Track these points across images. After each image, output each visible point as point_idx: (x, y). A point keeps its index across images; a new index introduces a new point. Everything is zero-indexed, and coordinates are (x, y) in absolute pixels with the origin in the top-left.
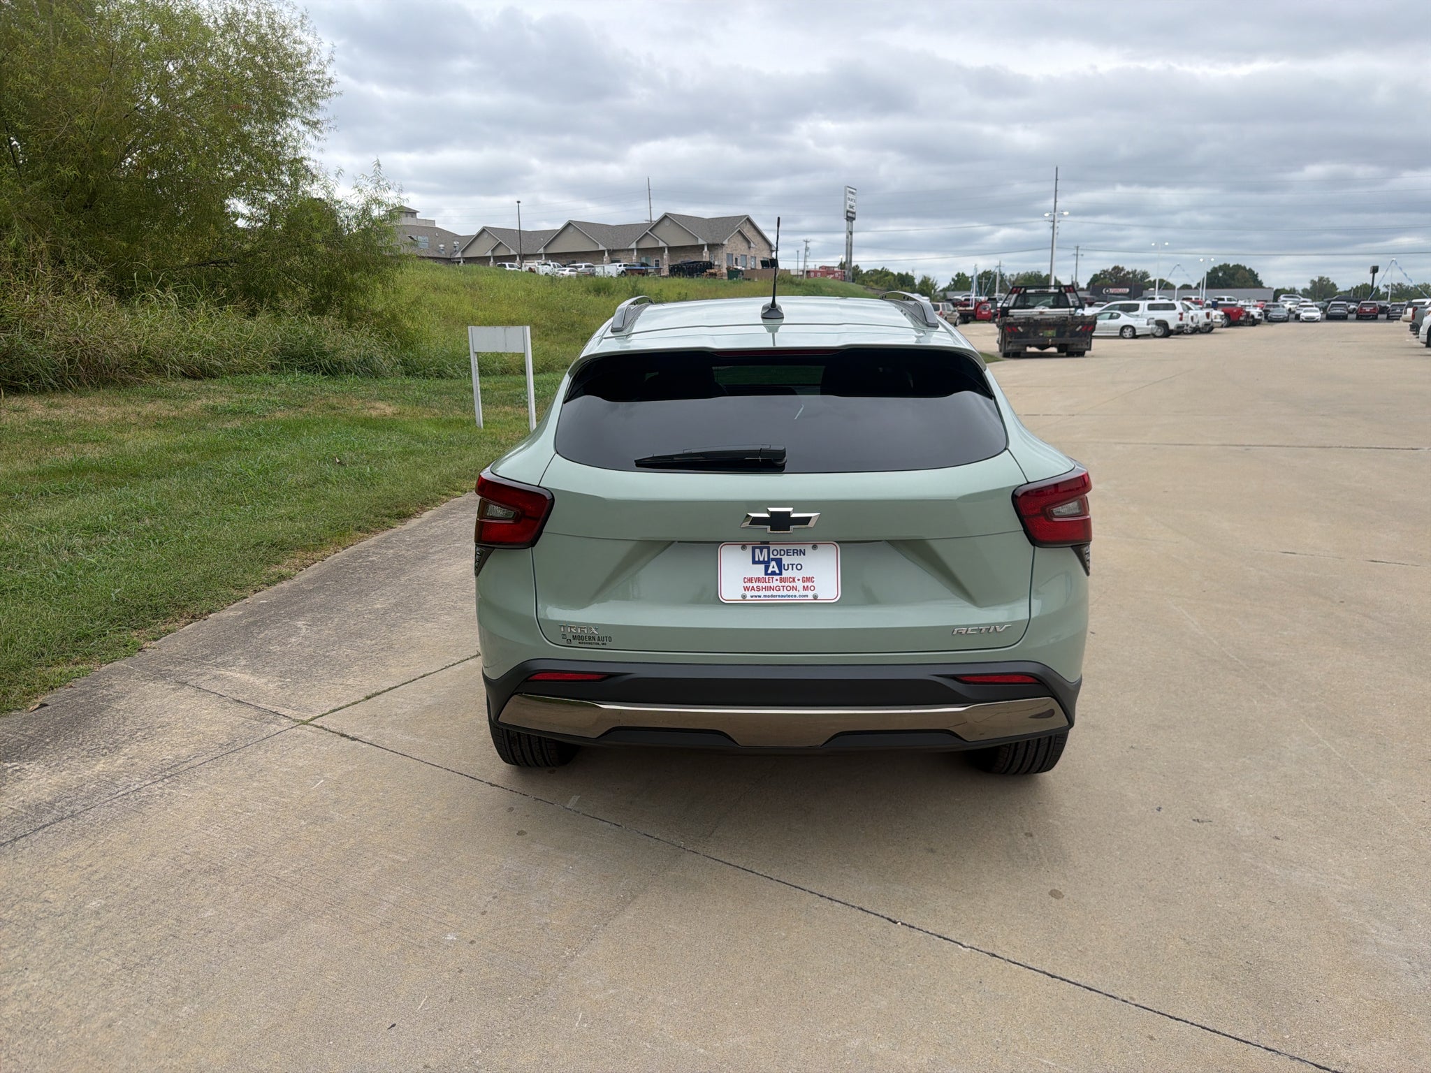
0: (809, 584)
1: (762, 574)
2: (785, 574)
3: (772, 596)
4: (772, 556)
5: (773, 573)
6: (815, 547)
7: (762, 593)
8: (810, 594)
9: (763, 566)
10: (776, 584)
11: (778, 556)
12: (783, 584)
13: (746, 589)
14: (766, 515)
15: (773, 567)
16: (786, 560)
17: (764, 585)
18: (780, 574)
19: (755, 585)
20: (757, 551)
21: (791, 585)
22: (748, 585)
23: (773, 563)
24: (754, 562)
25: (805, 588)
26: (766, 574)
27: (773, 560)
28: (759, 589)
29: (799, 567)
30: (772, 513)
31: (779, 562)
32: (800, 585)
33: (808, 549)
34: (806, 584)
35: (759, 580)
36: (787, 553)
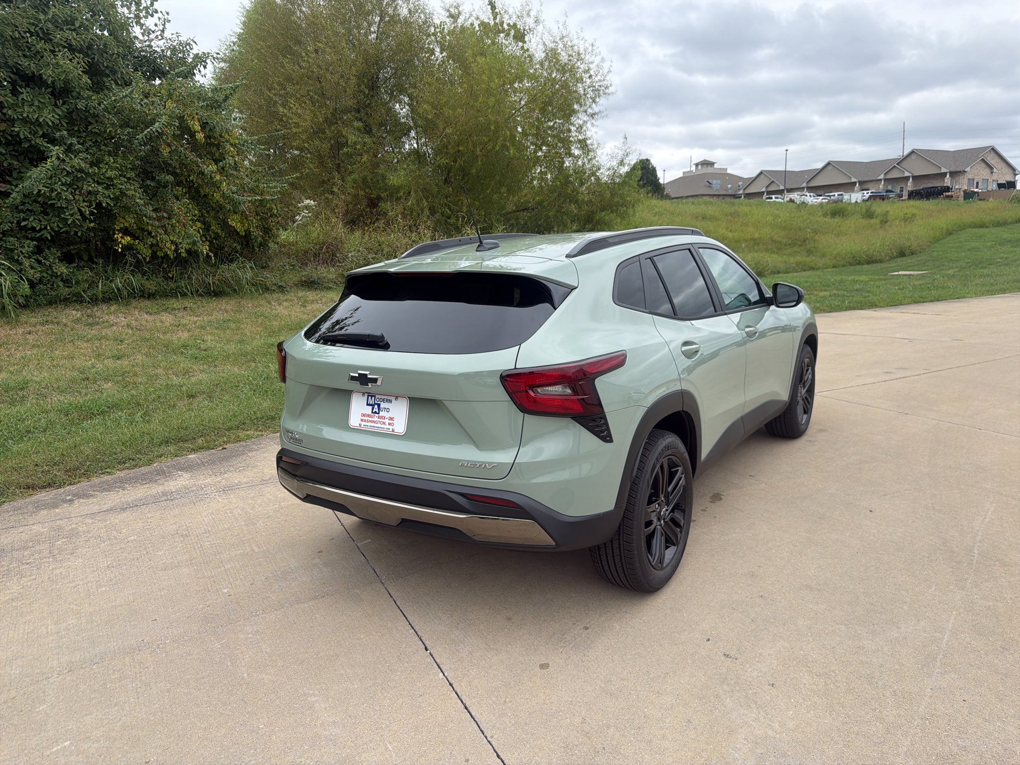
0: (392, 422)
1: (370, 413)
2: (381, 414)
3: (373, 427)
4: (376, 402)
5: (376, 412)
6: (397, 398)
7: (369, 424)
8: (391, 427)
9: (371, 407)
10: (376, 419)
11: (379, 402)
12: (379, 420)
13: (362, 420)
14: (357, 375)
15: (376, 409)
16: (383, 405)
17: (370, 419)
18: (379, 413)
19: (366, 418)
20: (370, 397)
21: (383, 421)
22: (363, 418)
23: (376, 406)
24: (368, 405)
25: (389, 424)
26: (372, 413)
27: (376, 404)
28: (368, 421)
29: (388, 410)
30: (359, 374)
31: (379, 405)
32: (387, 421)
33: (393, 399)
34: (390, 422)
35: (369, 416)
36: (383, 400)
